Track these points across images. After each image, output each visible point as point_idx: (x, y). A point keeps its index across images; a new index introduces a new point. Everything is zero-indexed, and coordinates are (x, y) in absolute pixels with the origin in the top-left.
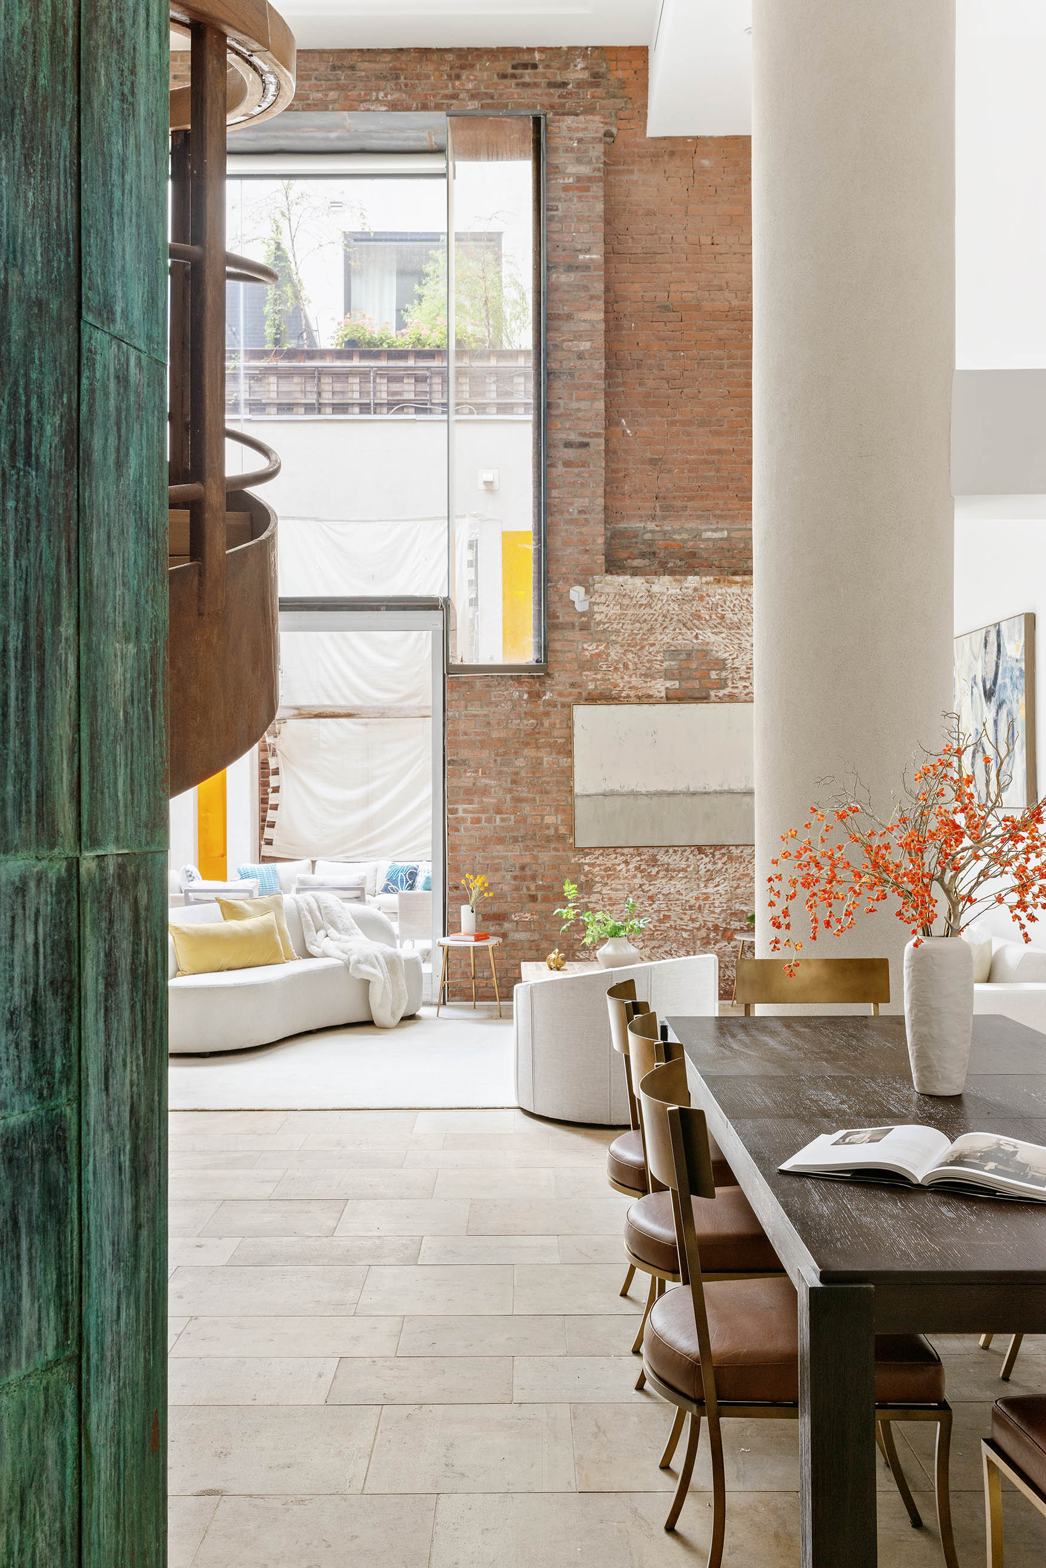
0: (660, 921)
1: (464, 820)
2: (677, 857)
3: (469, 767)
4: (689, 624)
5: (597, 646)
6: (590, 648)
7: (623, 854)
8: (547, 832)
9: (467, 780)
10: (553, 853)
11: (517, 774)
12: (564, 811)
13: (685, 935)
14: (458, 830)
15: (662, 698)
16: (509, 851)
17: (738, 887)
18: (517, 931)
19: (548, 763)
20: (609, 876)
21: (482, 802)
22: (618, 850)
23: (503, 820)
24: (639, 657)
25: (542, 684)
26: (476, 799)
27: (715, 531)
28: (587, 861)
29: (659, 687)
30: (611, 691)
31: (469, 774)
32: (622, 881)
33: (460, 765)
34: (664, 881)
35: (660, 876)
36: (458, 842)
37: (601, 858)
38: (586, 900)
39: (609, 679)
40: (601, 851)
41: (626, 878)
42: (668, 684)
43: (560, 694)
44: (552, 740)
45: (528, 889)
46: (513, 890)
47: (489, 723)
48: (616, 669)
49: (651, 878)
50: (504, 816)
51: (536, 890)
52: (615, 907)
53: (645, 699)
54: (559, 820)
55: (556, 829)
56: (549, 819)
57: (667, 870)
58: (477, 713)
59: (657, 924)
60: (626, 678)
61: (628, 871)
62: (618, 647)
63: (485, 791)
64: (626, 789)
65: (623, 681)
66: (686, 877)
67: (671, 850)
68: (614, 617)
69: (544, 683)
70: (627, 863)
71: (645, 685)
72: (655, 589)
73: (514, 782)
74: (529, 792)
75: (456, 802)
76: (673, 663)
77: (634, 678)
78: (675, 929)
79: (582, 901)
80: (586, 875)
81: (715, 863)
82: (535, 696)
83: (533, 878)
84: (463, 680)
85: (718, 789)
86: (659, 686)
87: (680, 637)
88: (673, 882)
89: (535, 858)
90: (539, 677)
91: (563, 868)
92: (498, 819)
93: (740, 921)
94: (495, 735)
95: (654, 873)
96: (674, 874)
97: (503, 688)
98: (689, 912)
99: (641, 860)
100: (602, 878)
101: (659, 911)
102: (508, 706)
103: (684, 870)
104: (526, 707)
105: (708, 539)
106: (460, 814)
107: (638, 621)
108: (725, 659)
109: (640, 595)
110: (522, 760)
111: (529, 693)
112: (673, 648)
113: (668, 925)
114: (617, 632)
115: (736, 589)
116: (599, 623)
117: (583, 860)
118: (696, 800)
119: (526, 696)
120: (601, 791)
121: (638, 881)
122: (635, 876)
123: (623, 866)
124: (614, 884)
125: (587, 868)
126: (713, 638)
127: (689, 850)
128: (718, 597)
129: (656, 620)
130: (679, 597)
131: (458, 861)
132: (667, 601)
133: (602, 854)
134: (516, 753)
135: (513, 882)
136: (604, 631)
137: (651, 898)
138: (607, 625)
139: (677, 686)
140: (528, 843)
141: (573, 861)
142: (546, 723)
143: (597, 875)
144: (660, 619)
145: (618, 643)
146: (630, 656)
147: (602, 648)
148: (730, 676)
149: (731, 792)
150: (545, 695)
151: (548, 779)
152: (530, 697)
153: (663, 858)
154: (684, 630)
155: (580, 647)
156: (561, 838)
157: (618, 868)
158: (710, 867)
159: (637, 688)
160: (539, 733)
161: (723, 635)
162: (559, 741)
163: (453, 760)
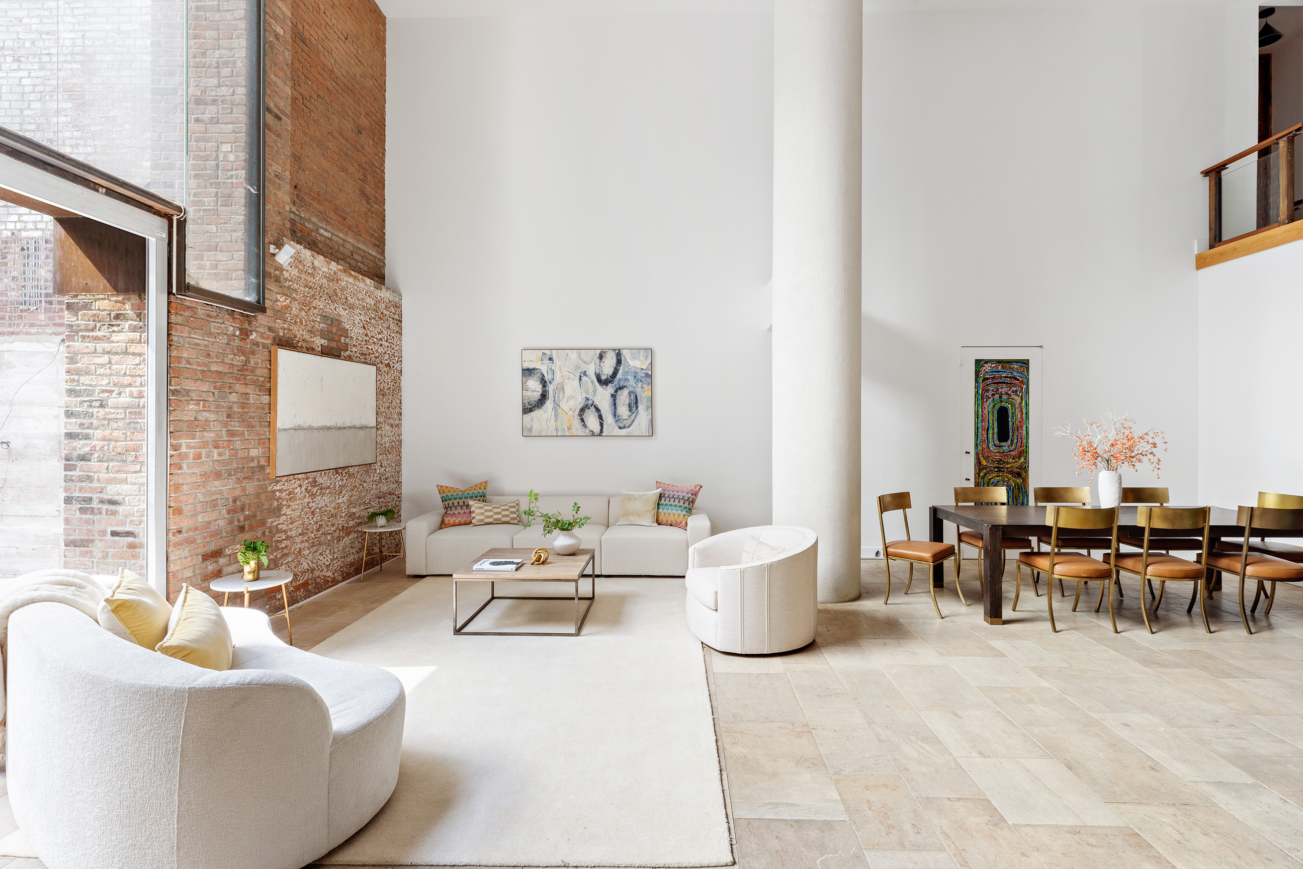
0: (318, 530)
1: (186, 455)
2: (325, 478)
3: (192, 400)
4: (332, 298)
5: (286, 299)
6: (281, 300)
7: (299, 479)
8: (252, 465)
9: (190, 413)
10: (257, 483)
11: (230, 408)
12: (264, 444)
13: (329, 537)
14: (181, 468)
15: (319, 352)
16: (223, 486)
17: (352, 496)
18: (229, 565)
19: (253, 399)
20: (290, 499)
21: (203, 436)
22: (296, 476)
23: (220, 455)
24: (308, 316)
25: (250, 323)
26: (198, 434)
27: (325, 230)
28: (278, 488)
29: (319, 342)
30: (293, 340)
31: (191, 407)
32: (298, 502)
33: (184, 396)
34: (319, 497)
35: (318, 494)
36: (181, 481)
37: (286, 484)
38: (277, 522)
39: (291, 330)
40: (286, 478)
41: (300, 499)
42: (323, 341)
43: (262, 337)
44: (255, 378)
45: (239, 521)
46: (228, 525)
47: (209, 355)
48: (296, 322)
49: (313, 496)
50: (221, 450)
51: (244, 520)
52: (294, 525)
53: (310, 350)
54: (260, 452)
55: (259, 462)
56: (254, 453)
57: (321, 489)
58: (198, 341)
59: (316, 533)
60: (301, 331)
61: (301, 493)
62: (296, 302)
63: (205, 426)
64: (306, 425)
65: (300, 333)
66: (330, 493)
67: (323, 473)
68: (294, 277)
69: (251, 323)
70: (300, 486)
71: (310, 339)
72: (316, 263)
73: (229, 416)
74: (240, 426)
75: (180, 437)
76: (325, 326)
77: (305, 333)
78: (325, 534)
79: (275, 524)
80: (277, 500)
81: (343, 480)
82: (245, 334)
83: (243, 510)
84: (186, 303)
85: (349, 425)
86: (317, 342)
87: (328, 306)
88: (323, 498)
89: (244, 489)
90: (247, 316)
91: (263, 496)
92: (215, 455)
93: (353, 520)
94: (214, 368)
95: (314, 492)
96: (324, 491)
97: (220, 321)
98: (331, 519)
99: (308, 483)
100: (287, 501)
101: (316, 523)
102: (224, 340)
103: (329, 488)
104: (237, 342)
105: (322, 235)
106: (184, 449)
107: (307, 286)
108: (348, 330)
109: (308, 265)
110: (234, 394)
111: (240, 329)
112: (324, 314)
113: (321, 532)
114: (296, 290)
115: (351, 280)
116: (286, 280)
117: (275, 488)
118: (340, 432)
119: (238, 333)
120: (293, 426)
121: (306, 500)
122: (305, 497)
123: (299, 488)
124: (294, 505)
125: (278, 494)
126: (343, 313)
127: (331, 471)
128: (345, 283)
129: (316, 289)
130: (327, 275)
131: (180, 502)
132: (322, 276)
133: (287, 481)
134: (230, 387)
135: (228, 516)
136: (289, 288)
137: (313, 513)
138: (291, 283)
139: (326, 344)
140: (239, 475)
141: (269, 490)
142: (252, 361)
143: (284, 499)
144: (318, 289)
145: (297, 300)
146: (304, 313)
147: (288, 301)
148: (349, 343)
149: (354, 427)
150: (252, 334)
151: (253, 414)
152: (241, 334)
153: (320, 480)
154: (330, 302)
155: (275, 297)
156: (262, 468)
157: (296, 491)
158: (340, 483)
159: (307, 341)
160: (247, 370)
161: (347, 311)
162: (261, 379)
163: (176, 390)
